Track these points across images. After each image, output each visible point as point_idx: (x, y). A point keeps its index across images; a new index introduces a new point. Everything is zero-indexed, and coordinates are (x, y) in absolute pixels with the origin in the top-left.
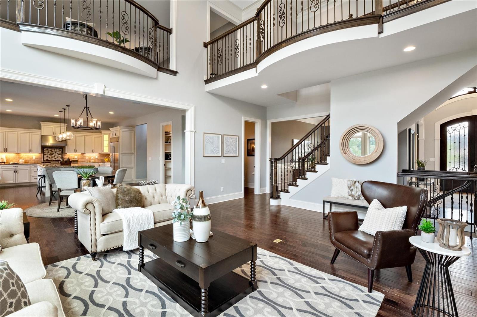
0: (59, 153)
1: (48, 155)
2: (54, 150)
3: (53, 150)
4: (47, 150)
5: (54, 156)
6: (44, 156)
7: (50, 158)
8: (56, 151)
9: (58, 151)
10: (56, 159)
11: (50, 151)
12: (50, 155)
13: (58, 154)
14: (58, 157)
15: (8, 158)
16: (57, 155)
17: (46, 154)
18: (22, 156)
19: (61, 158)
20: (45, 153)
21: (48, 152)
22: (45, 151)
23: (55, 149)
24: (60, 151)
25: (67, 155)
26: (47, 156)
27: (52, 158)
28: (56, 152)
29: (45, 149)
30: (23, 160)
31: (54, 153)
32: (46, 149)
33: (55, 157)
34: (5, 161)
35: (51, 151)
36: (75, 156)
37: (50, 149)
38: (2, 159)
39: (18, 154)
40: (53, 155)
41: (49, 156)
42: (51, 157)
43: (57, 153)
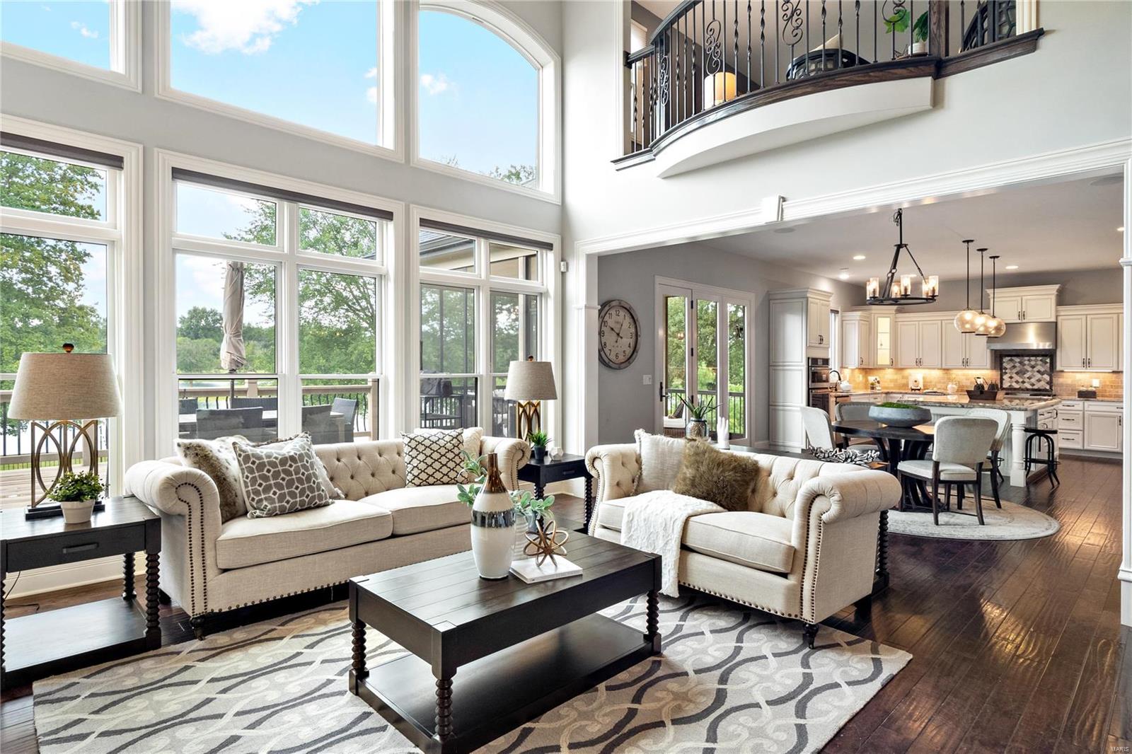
0: (1042, 370)
1: (1014, 375)
2: (1029, 360)
3: (1027, 362)
4: (1011, 360)
5: (1029, 378)
6: (1004, 377)
7: (1017, 382)
8: (1033, 363)
9: (1040, 363)
10: (1035, 387)
11: (1018, 365)
12: (1017, 373)
13: (1039, 372)
14: (1039, 381)
15: (928, 380)
16: (1039, 376)
17: (1007, 371)
18: (954, 376)
19: (1047, 383)
20: (1006, 369)
21: (1014, 367)
22: (1004, 365)
23: (1032, 358)
24: (1047, 363)
25: (1065, 374)
26: (1011, 378)
27: (1023, 382)
28: (1033, 367)
29: (1006, 359)
30: (954, 386)
31: (1030, 369)
32: (1009, 358)
33: (1033, 380)
34: (921, 386)
35: (1020, 363)
36: (1091, 378)
37: (1017, 360)
38: (916, 381)
39: (946, 371)
40: (1026, 376)
41: (1016, 377)
42: (1021, 380)
43: (1035, 369)
